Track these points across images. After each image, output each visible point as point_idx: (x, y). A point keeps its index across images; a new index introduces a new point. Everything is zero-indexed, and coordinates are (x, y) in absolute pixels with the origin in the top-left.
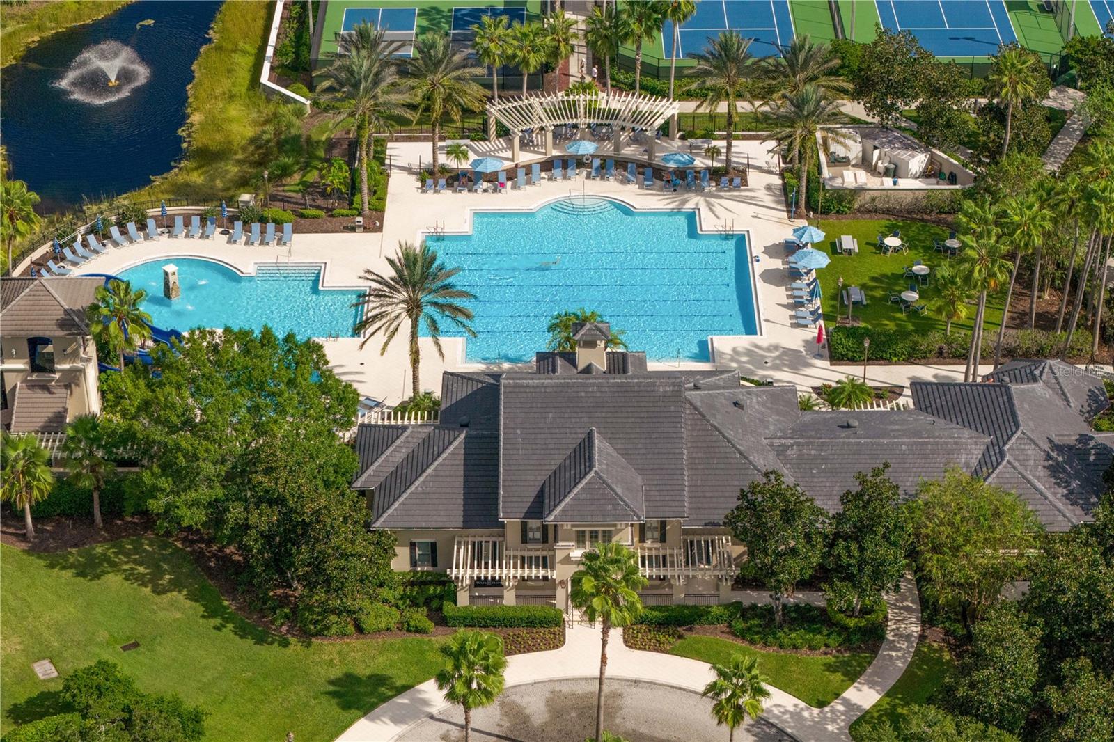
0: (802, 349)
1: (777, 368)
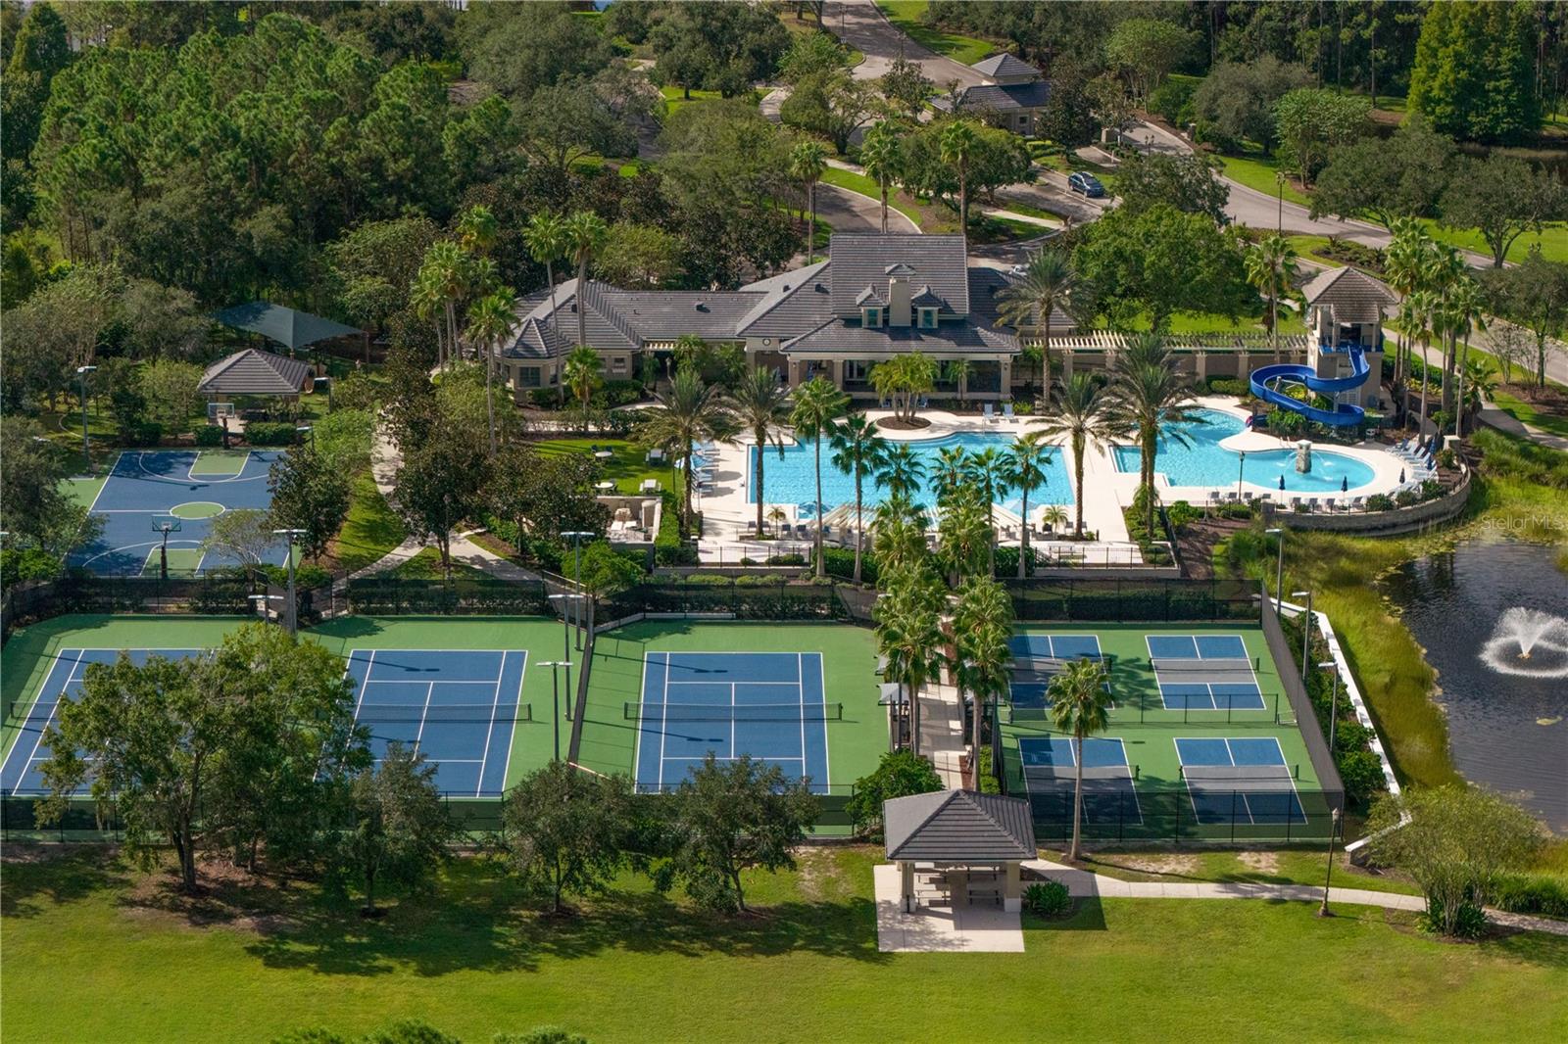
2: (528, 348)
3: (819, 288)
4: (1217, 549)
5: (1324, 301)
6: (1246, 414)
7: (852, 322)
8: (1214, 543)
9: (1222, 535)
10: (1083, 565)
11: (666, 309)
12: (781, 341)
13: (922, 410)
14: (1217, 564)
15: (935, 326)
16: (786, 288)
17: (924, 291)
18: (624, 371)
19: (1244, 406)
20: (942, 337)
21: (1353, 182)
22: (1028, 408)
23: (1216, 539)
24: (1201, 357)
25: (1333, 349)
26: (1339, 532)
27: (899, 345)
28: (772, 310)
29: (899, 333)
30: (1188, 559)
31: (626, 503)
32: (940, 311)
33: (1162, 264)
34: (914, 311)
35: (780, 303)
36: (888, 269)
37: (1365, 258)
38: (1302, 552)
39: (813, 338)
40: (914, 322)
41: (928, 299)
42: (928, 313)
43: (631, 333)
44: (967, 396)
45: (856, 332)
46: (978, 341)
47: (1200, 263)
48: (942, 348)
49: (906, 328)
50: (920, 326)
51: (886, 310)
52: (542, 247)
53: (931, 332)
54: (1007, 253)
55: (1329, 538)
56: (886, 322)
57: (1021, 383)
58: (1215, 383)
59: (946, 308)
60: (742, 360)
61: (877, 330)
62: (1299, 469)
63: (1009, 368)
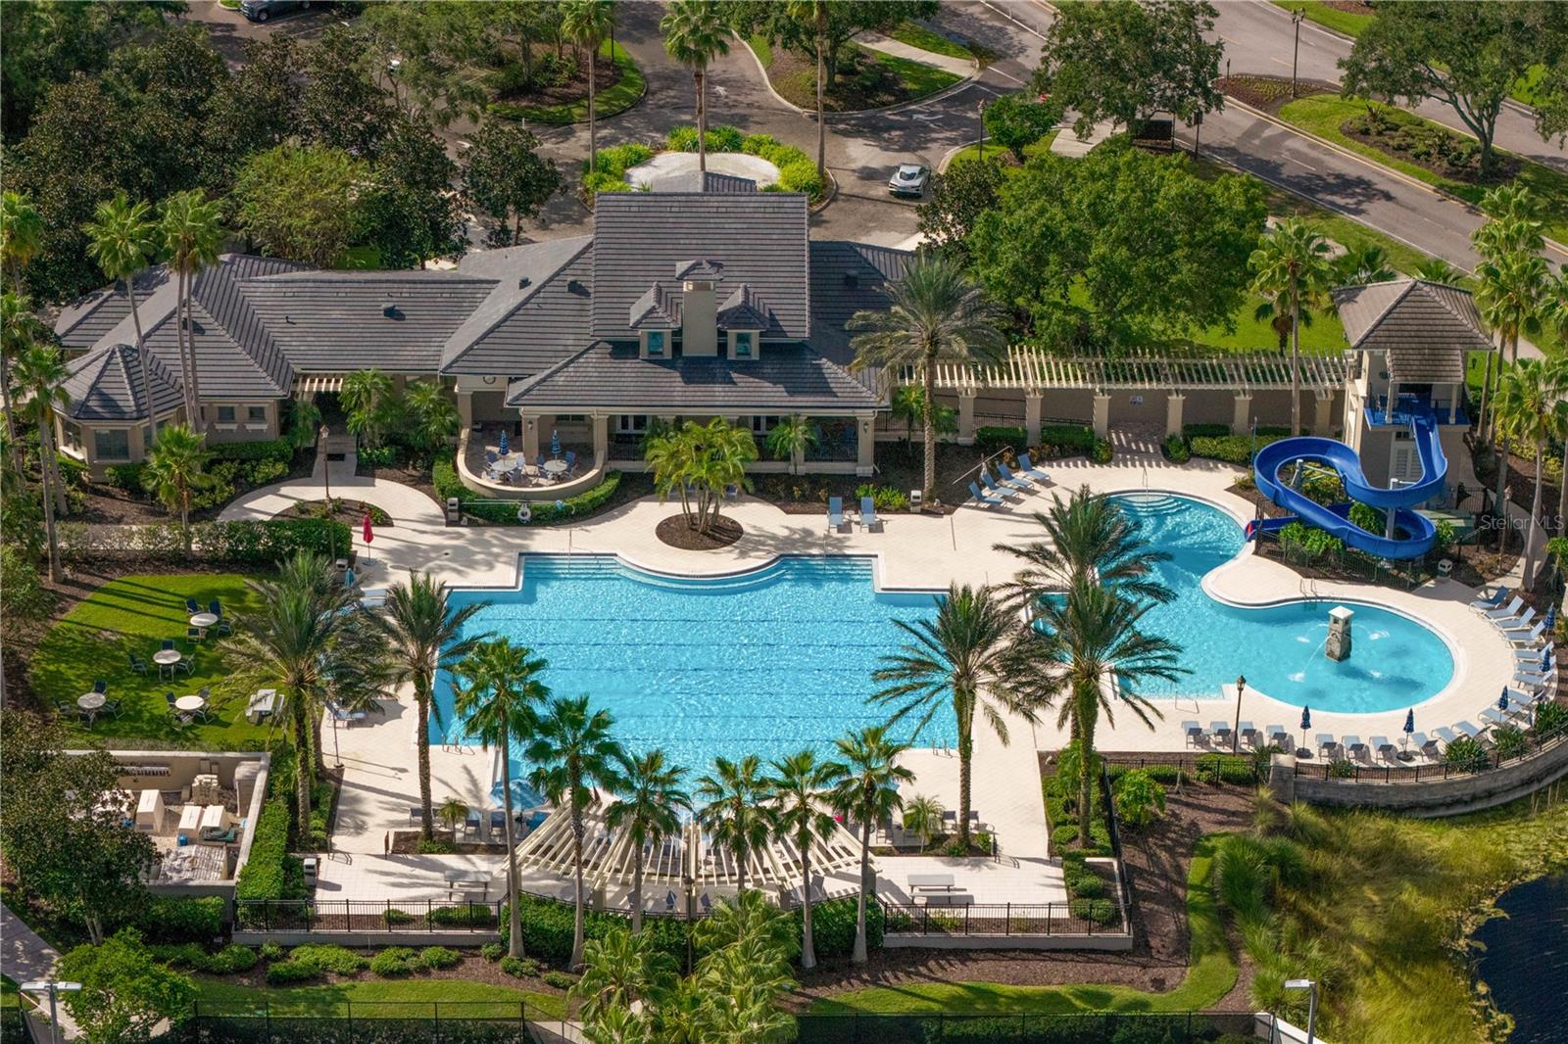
0: (390, 570)
1: (436, 548)
2: (108, 402)
3: (575, 288)
4: (1195, 869)
5: (1377, 344)
6: (1244, 512)
7: (624, 349)
8: (1189, 854)
9: (1207, 828)
10: (967, 925)
11: (336, 314)
12: (511, 381)
13: (730, 500)
14: (1194, 908)
15: (755, 356)
16: (524, 283)
17: (737, 299)
18: (264, 427)
19: (1242, 489)
20: (763, 377)
21: (1409, 52)
22: (899, 500)
23: (1195, 845)
24: (1176, 402)
25: (1387, 419)
26: (1397, 811)
27: (698, 392)
28: (498, 325)
29: (697, 370)
30: (1148, 897)
31: (212, 766)
32: (762, 335)
33: (1117, 258)
34: (722, 333)
35: (512, 314)
36: (681, 267)
37: (1421, 147)
38: (1336, 865)
39: (560, 379)
40: (722, 348)
41: (744, 315)
42: (743, 339)
43: (276, 363)
44: (803, 468)
45: (629, 366)
46: (823, 387)
47: (1178, 253)
48: (767, 395)
49: (708, 360)
50: (731, 356)
51: (678, 333)
52: (115, 258)
53: (748, 368)
54: (891, 126)
55: (1383, 824)
56: (677, 347)
57: (892, 437)
58: (1197, 443)
59: (773, 325)
60: (448, 411)
61: (662, 363)
62: (1331, 654)
63: (871, 428)
